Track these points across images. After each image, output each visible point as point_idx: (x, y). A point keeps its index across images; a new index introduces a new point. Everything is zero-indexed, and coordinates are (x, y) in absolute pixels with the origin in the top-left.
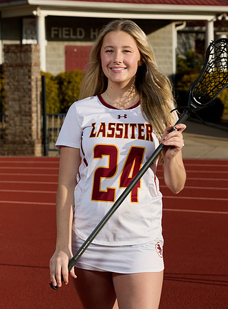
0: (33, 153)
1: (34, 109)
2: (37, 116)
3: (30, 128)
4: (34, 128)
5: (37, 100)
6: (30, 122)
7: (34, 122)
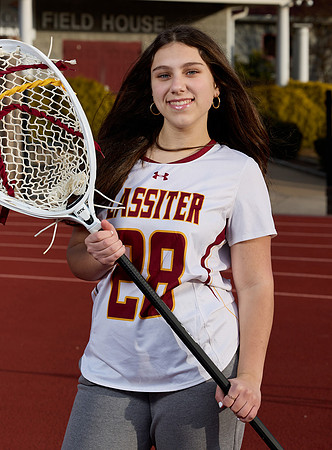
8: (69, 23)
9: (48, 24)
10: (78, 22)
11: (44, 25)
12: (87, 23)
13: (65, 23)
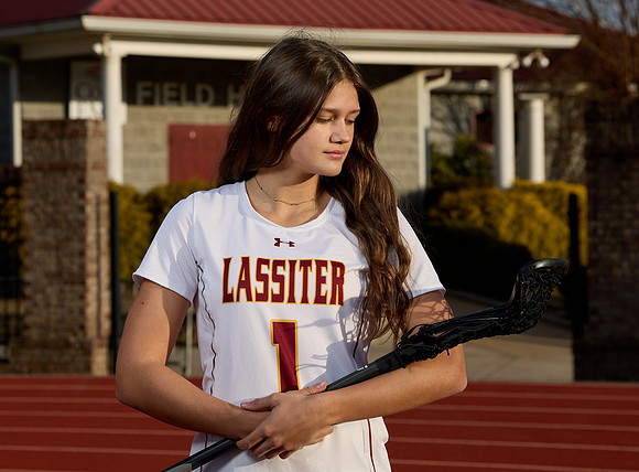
0: (88, 367)
1: (91, 267)
2: (99, 284)
3: (82, 312)
4: (91, 310)
5: (99, 248)
6: (82, 297)
7: (91, 297)
8: (178, 100)
9: (146, 98)
10: (192, 96)
12: (205, 100)
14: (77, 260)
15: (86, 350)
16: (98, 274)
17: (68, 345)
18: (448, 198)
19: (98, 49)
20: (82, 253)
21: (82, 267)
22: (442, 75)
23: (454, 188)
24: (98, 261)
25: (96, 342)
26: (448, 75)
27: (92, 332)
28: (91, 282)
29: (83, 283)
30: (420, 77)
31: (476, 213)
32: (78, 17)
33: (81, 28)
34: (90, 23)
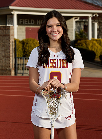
3: (9, 63)
4: (11, 63)
6: (9, 61)
7: (11, 60)
8: (27, 22)
9: (21, 22)
10: (30, 22)
11: (20, 23)
12: (33, 22)
13: (26, 22)
14: (8, 53)
15: (10, 71)
16: (12, 56)
17: (7, 70)
18: (79, 42)
19: (12, 13)
20: (9, 52)
21: (9, 55)
22: (78, 18)
23: (80, 40)
24: (12, 53)
25: (12, 69)
26: (79, 18)
27: (11, 67)
28: (11, 58)
29: (10, 58)
30: (74, 18)
31: (84, 44)
32: (8, 6)
33: (9, 9)
34: (11, 7)
